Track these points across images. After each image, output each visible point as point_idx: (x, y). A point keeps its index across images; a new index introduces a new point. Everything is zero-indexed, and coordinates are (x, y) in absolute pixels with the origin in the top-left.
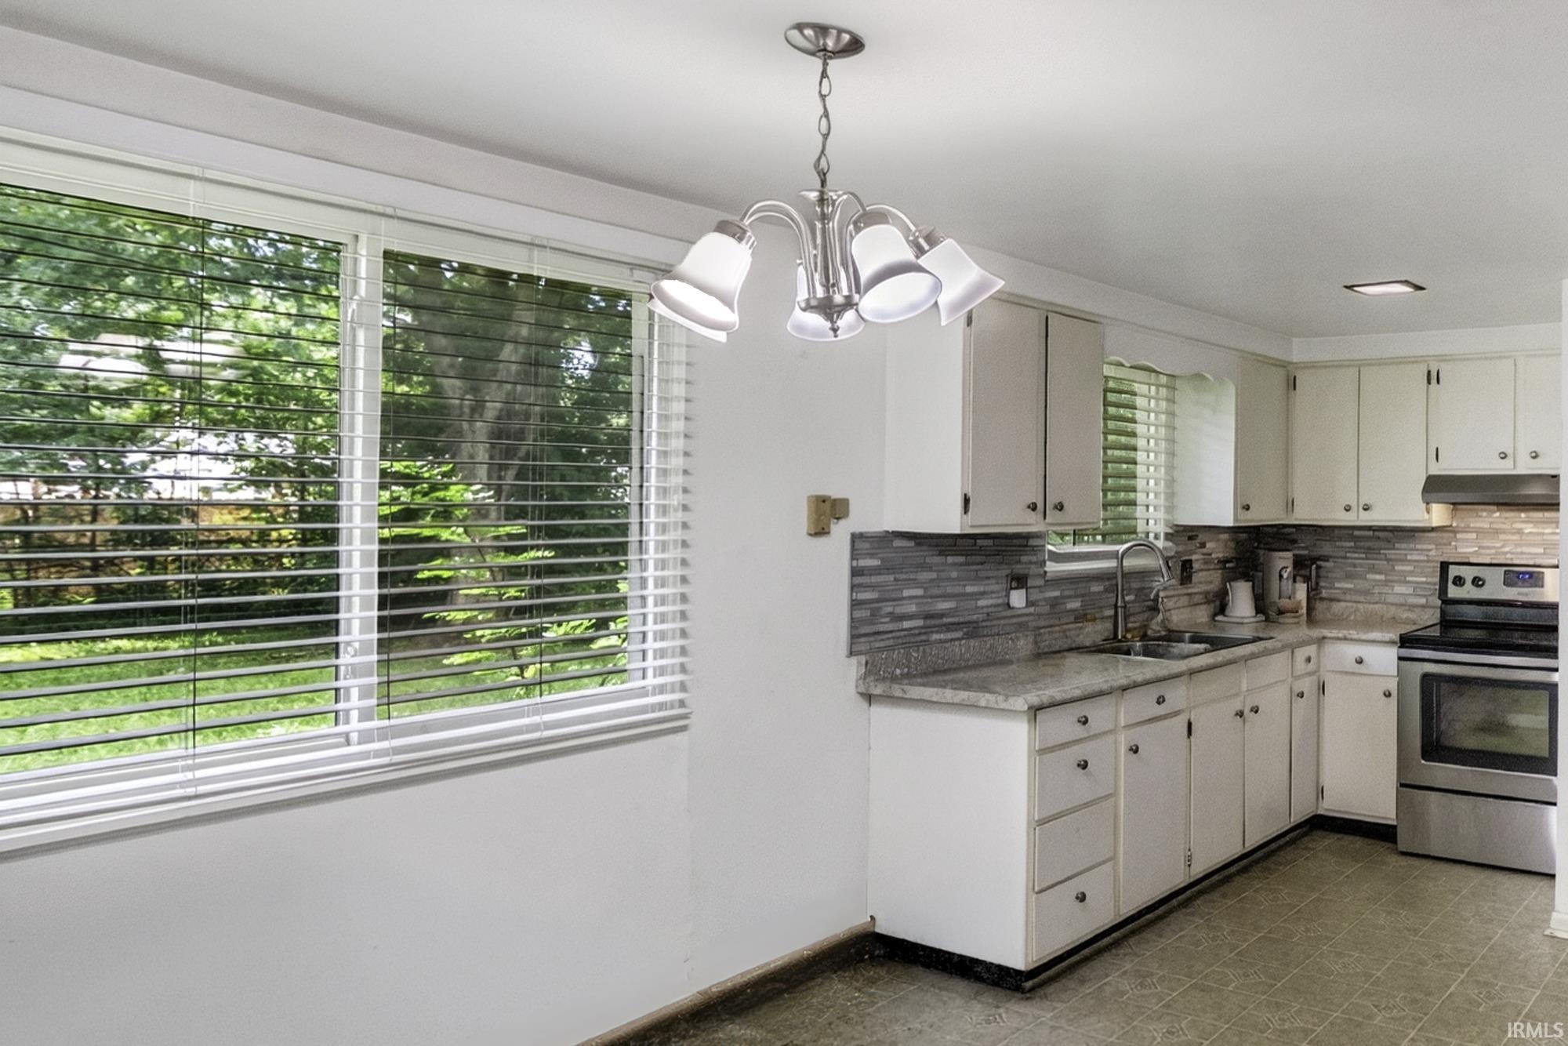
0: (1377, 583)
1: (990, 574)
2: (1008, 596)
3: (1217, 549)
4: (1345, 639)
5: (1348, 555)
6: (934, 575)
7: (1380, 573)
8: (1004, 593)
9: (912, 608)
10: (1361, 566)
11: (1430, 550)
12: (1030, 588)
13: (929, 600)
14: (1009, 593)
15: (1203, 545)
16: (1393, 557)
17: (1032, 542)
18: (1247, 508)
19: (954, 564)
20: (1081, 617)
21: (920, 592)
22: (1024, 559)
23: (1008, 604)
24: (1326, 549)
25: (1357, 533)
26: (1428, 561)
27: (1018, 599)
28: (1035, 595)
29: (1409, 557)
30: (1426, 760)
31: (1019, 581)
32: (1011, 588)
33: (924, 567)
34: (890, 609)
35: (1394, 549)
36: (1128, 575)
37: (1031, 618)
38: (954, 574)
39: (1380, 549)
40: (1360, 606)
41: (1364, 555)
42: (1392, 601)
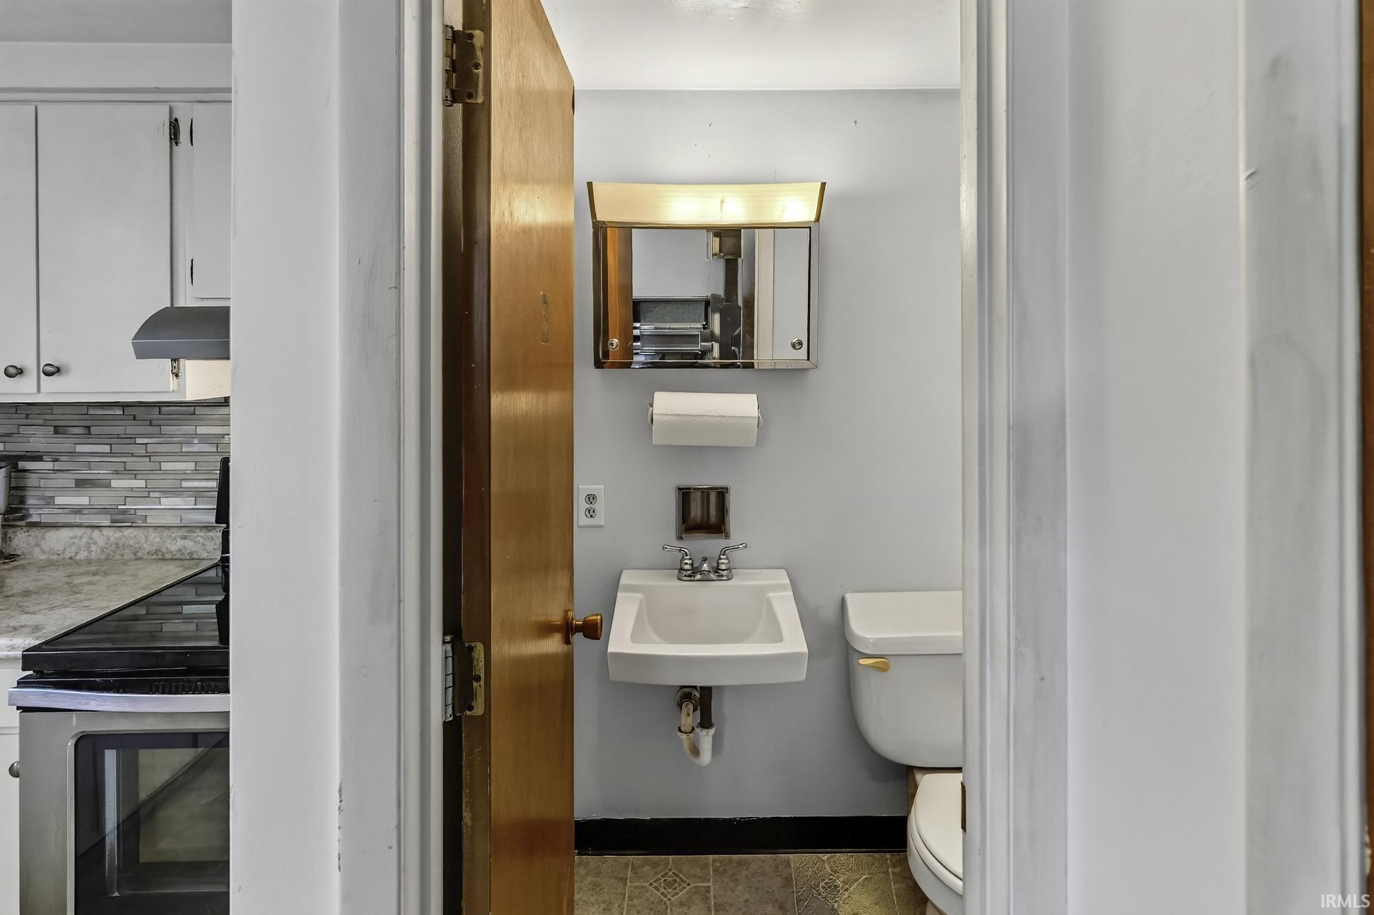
5: (79, 448)
11: (222, 436)
16: (156, 449)
24: (37, 441)
26: (217, 452)
35: (160, 435)
39: (133, 437)
40: (96, 533)
41: (106, 449)
42: (162, 522)
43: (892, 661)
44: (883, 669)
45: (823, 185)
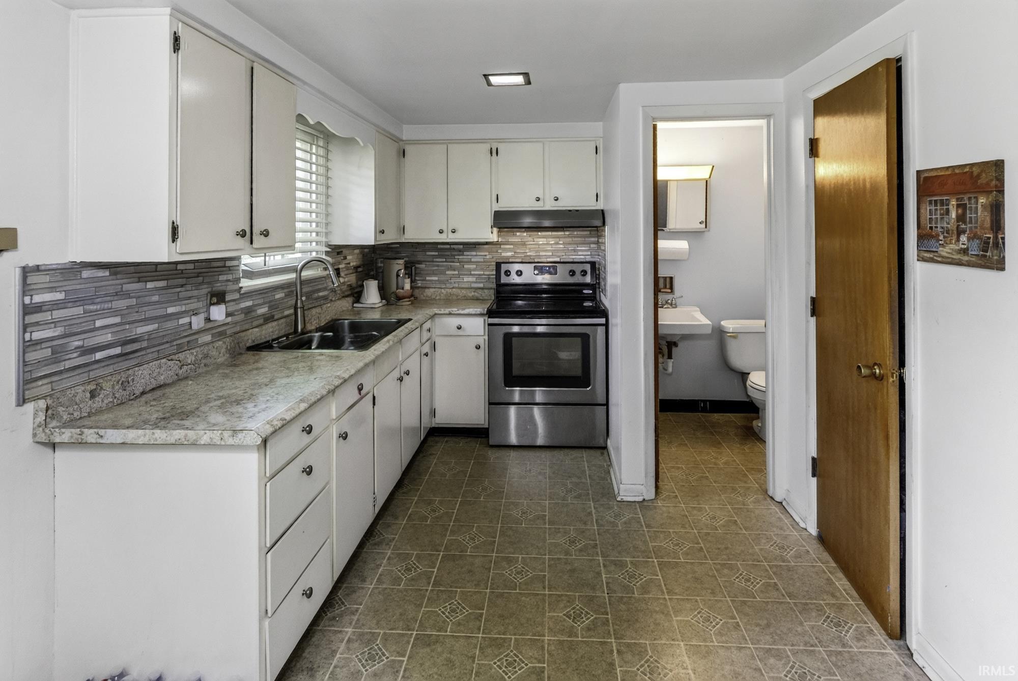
0: (454, 275)
1: (189, 294)
2: (208, 311)
3: (353, 259)
4: (450, 314)
5: (435, 260)
6: (133, 301)
7: (454, 270)
8: (205, 310)
9: (109, 337)
10: (442, 266)
11: (486, 256)
12: (229, 301)
13: (127, 327)
14: (209, 309)
15: (345, 258)
16: (462, 260)
17: (228, 264)
18: (383, 232)
19: (157, 289)
20: (268, 319)
21: (117, 320)
22: (222, 278)
23: (209, 319)
24: (420, 257)
25: (439, 246)
26: (484, 262)
27: (218, 313)
28: (232, 307)
29: (473, 260)
30: (508, 387)
31: (219, 297)
32: (212, 304)
33: (120, 294)
34: (80, 343)
35: (463, 255)
36: (303, 283)
37: (228, 327)
38: (155, 298)
39: (455, 255)
40: (443, 290)
41: (444, 260)
42: (463, 286)
43: (739, 335)
44: (734, 337)
45: (713, 166)
